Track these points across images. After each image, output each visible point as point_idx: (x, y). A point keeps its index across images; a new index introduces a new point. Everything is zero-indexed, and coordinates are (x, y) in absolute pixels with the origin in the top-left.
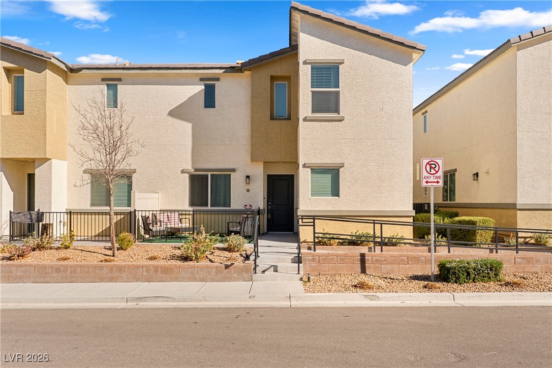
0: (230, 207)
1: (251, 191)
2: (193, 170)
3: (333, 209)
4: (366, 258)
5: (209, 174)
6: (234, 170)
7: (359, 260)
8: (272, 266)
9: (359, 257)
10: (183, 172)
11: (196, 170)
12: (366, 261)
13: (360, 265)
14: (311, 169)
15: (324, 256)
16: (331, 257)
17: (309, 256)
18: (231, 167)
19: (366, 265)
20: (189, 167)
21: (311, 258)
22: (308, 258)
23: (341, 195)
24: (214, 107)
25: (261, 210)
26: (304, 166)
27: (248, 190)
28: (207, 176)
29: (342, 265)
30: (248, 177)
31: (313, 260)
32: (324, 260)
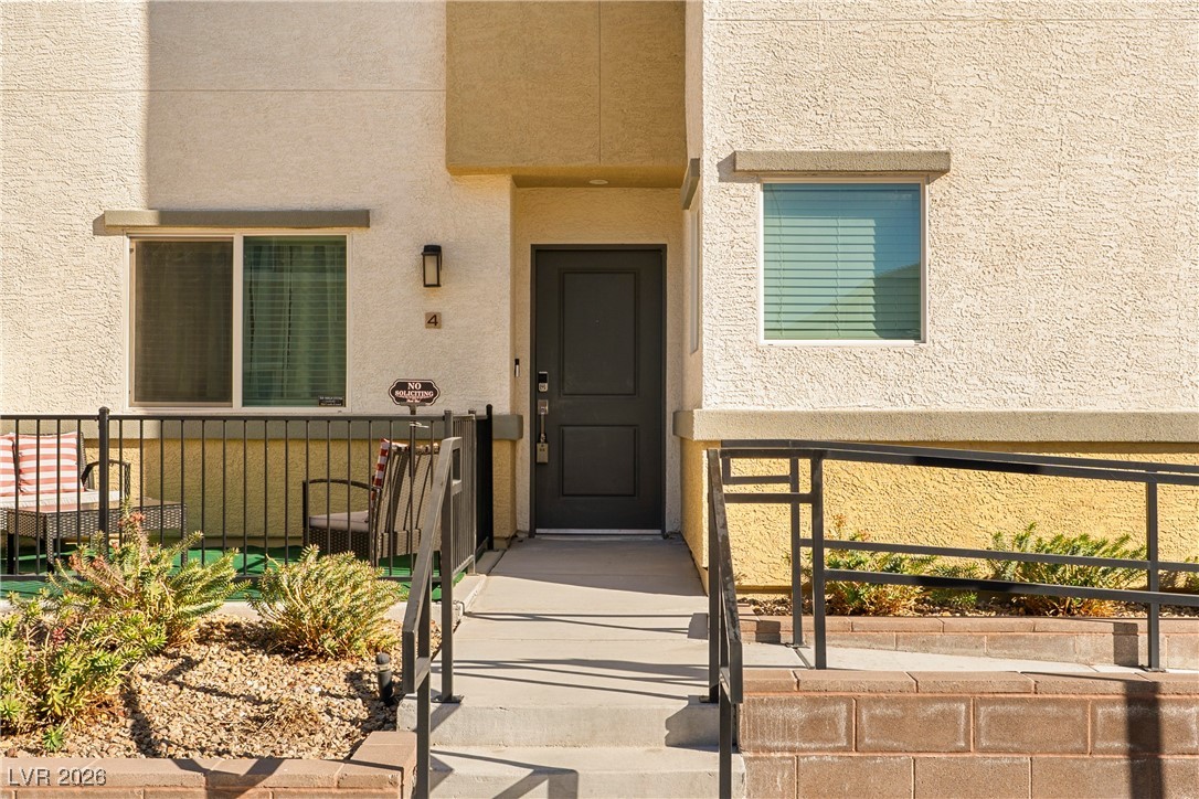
0: (342, 403)
1: (445, 320)
2: (150, 218)
3: (888, 408)
4: (1168, 711)
5: (237, 236)
6: (361, 218)
7: (1121, 729)
8: (540, 772)
9: (1120, 711)
10: (102, 226)
11: (167, 217)
12: (1168, 737)
13: (1122, 761)
14: (767, 189)
15: (891, 702)
16: (939, 707)
17: (790, 703)
18: (348, 200)
19: (1169, 759)
20: (130, 198)
21: (798, 714)
22: (778, 713)
23: (929, 330)
25: (502, 418)
26: (731, 169)
27: (434, 321)
28: (226, 247)
29: (1005, 759)
30: (433, 251)
31: (815, 727)
32: (887, 725)
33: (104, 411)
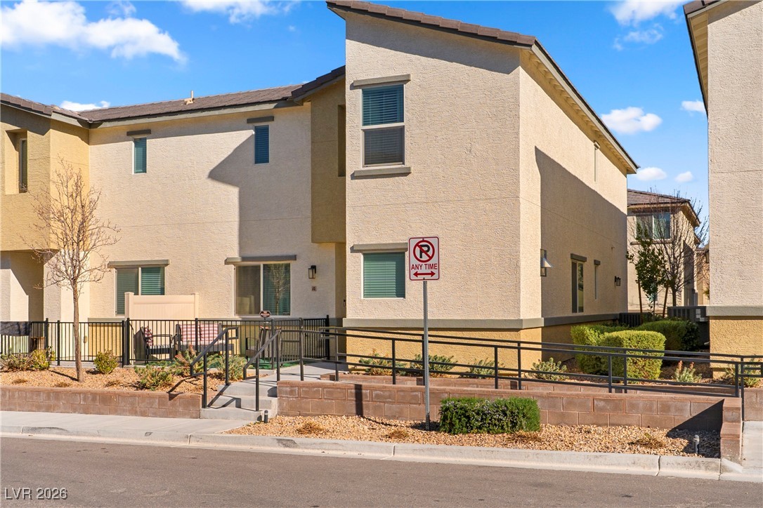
0: (290, 314)
1: (318, 289)
2: (239, 260)
3: (395, 318)
4: (364, 391)
5: (261, 264)
6: (294, 258)
7: (354, 395)
8: (234, 399)
9: (353, 391)
10: (227, 262)
11: (244, 259)
12: (364, 397)
13: (354, 402)
14: (364, 254)
15: (307, 387)
16: (316, 389)
17: (287, 387)
18: (291, 252)
19: (364, 403)
20: (235, 254)
21: (288, 389)
22: (284, 389)
23: (406, 296)
24: (267, 161)
26: (353, 250)
27: (314, 289)
28: (259, 266)
29: (329, 401)
30: (313, 268)
31: (292, 392)
32: (306, 392)
33: (196, 319)
